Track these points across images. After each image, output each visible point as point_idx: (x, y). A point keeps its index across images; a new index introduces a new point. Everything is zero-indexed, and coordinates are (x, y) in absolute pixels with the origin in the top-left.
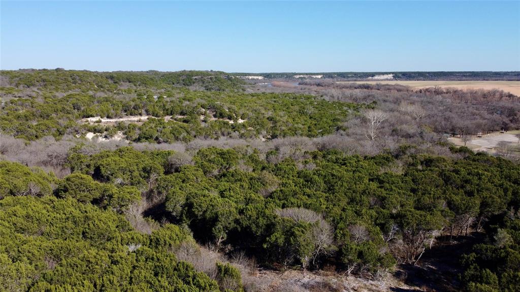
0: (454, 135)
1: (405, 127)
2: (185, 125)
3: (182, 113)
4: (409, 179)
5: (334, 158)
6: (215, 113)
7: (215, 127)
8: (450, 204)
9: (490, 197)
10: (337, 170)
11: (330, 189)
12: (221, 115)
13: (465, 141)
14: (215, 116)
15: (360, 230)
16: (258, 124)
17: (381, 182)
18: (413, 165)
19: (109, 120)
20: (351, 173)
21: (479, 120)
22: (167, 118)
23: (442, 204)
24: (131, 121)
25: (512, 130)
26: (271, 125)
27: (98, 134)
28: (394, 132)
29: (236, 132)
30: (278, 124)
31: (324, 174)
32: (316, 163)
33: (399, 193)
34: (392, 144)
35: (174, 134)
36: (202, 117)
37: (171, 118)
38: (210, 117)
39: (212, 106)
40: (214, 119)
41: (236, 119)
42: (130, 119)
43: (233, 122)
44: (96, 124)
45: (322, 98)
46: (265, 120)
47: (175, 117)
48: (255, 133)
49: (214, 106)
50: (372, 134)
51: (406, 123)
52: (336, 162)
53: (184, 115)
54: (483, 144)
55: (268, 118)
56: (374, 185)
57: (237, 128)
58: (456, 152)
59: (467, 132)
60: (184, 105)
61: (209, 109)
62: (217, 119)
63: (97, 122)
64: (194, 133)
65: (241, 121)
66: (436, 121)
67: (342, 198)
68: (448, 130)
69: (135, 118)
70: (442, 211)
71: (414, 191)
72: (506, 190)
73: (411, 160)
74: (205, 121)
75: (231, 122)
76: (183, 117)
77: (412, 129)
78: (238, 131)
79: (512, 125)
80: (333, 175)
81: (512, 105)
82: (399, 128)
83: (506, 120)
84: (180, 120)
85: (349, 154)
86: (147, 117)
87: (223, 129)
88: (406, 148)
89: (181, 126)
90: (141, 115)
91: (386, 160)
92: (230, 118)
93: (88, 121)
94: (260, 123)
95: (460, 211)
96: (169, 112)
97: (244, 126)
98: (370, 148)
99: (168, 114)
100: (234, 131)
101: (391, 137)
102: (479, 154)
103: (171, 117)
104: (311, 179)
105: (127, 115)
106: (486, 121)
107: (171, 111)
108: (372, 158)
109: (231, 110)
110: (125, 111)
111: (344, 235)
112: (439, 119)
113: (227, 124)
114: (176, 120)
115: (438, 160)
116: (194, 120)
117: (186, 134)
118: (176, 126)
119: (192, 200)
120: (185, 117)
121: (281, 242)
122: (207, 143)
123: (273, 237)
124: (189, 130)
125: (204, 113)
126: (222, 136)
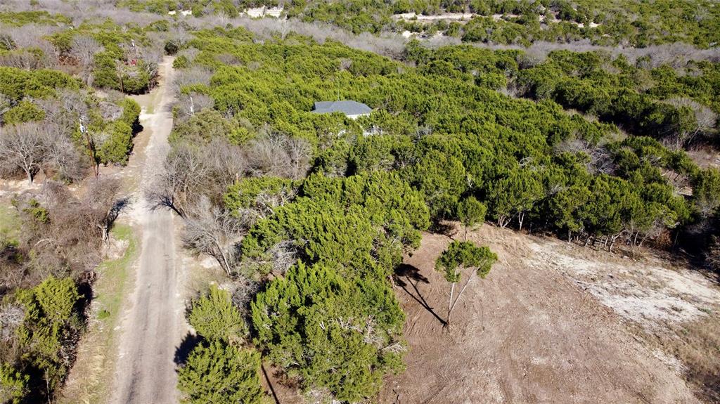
2: (521, 26)
3: (516, 12)
6: (558, 13)
7: (559, 30)
12: (568, 17)
14: (558, 17)
16: (618, 30)
19: (425, 17)
22: (496, 17)
24: (451, 19)
26: (637, 33)
27: (416, 33)
29: (587, 39)
30: (648, 32)
35: (506, 36)
36: (541, 18)
37: (501, 17)
38: (553, 19)
39: (555, 3)
40: (556, 21)
41: (586, 24)
42: (450, 17)
43: (583, 27)
44: (412, 22)
46: (628, 25)
47: (507, 16)
48: (613, 41)
49: (558, 4)
53: (517, 14)
55: (633, 24)
57: (588, 34)
61: (551, 7)
62: (560, 20)
63: (412, 19)
64: (530, 37)
65: (593, 25)
69: (457, 16)
74: (545, 22)
75: (581, 26)
76: (515, 16)
78: (589, 37)
84: (513, 20)
86: (471, 15)
87: (569, 34)
89: (516, 27)
90: (463, 12)
92: (579, 21)
93: (401, 18)
94: (621, 28)
96: (499, 9)
97: (598, 31)
99: (497, 12)
100: (584, 38)
103: (501, 15)
105: (446, 12)
107: (502, 9)
109: (582, 10)
110: (445, 7)
113: (575, 28)
114: (507, 20)
116: (531, 21)
117: (521, 38)
118: (509, 27)
119: (563, 88)
120: (520, 16)
121: (660, 121)
122: (554, 47)
123: (652, 117)
124: (525, 33)
125: (543, 12)
126: (566, 44)
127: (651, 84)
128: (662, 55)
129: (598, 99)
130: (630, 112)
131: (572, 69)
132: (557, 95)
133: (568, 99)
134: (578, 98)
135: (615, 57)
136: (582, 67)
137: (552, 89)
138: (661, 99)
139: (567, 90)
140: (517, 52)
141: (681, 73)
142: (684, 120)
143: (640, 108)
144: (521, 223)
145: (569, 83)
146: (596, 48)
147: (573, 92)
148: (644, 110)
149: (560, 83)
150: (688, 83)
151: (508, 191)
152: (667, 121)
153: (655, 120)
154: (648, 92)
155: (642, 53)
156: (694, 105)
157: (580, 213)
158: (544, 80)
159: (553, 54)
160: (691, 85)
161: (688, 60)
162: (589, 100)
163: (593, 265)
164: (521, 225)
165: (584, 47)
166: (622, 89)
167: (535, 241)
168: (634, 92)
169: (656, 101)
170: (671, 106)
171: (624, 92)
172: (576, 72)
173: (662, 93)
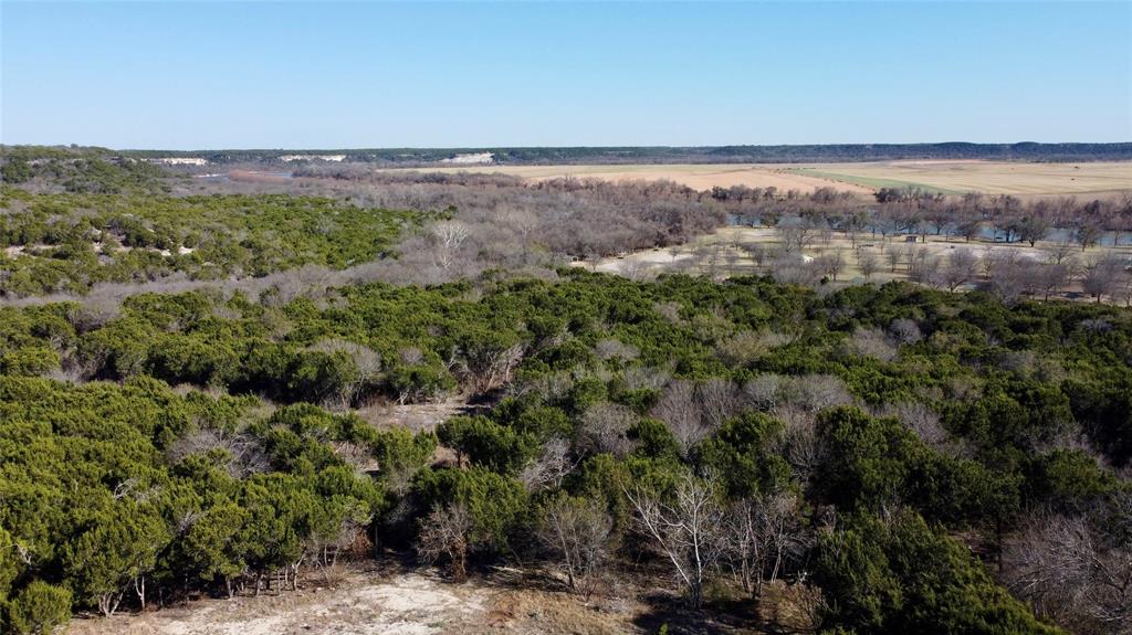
1: (499, 246)
2: (64, 263)
3: (48, 240)
4: (486, 305)
6: (124, 237)
7: (132, 263)
12: (141, 241)
14: (125, 243)
16: (224, 255)
17: (446, 311)
21: (623, 232)
22: (13, 251)
25: (673, 245)
26: (251, 256)
28: (483, 255)
29: (181, 271)
30: (266, 254)
34: (473, 271)
35: (40, 281)
36: (97, 247)
37: (24, 251)
38: (118, 246)
39: (115, 222)
40: (123, 249)
41: (174, 249)
43: (169, 254)
45: (349, 203)
46: (236, 246)
47: (34, 249)
48: (220, 271)
49: (120, 223)
50: (444, 261)
51: (504, 239)
53: (52, 242)
55: (242, 244)
57: (179, 264)
58: (566, 274)
60: (49, 221)
61: (109, 228)
62: (130, 248)
64: (85, 278)
65: (185, 251)
66: (554, 235)
68: (572, 250)
74: (105, 253)
75: (166, 253)
76: (50, 247)
77: (513, 249)
78: (183, 269)
79: (672, 238)
82: (488, 248)
83: (664, 230)
84: (46, 254)
87: (150, 268)
89: (55, 265)
91: (459, 289)
92: (161, 246)
94: (227, 252)
96: (16, 238)
97: (194, 259)
99: (12, 243)
100: (176, 270)
101: (476, 262)
102: (596, 275)
103: (22, 248)
104: (343, 316)
106: (632, 231)
107: (21, 237)
108: (438, 288)
109: (161, 230)
112: (558, 231)
113: (158, 257)
114: (34, 254)
115: (533, 283)
116: (79, 253)
117: (68, 281)
118: (41, 265)
119: (161, 353)
120: (58, 247)
121: (313, 376)
122: (130, 289)
123: (301, 372)
124: (74, 272)
125: (99, 238)
126: (150, 282)
127: (288, 327)
128: (293, 284)
129: (220, 361)
130: (270, 371)
131: (169, 320)
132: (153, 365)
133: (172, 368)
134: (190, 363)
135: (228, 294)
136: (182, 315)
137: (143, 358)
138: (307, 346)
139: (168, 356)
140: (66, 306)
141: (323, 306)
142: (343, 369)
143: (282, 363)
144: (142, 595)
145: (167, 343)
146: (199, 284)
147: (178, 357)
148: (289, 364)
149: (153, 346)
150: (337, 318)
151: (105, 550)
152: (322, 375)
153: (306, 376)
154: (286, 338)
155: (265, 284)
156: (350, 347)
157: (235, 547)
158: (126, 346)
159: (130, 302)
160: (338, 320)
161: (325, 288)
162: (206, 365)
163: (276, 620)
164: (142, 599)
165: (179, 285)
166: (250, 340)
167: (174, 618)
168: (269, 342)
169: (301, 350)
170: (322, 354)
171: (253, 345)
172: (176, 324)
173: (307, 337)
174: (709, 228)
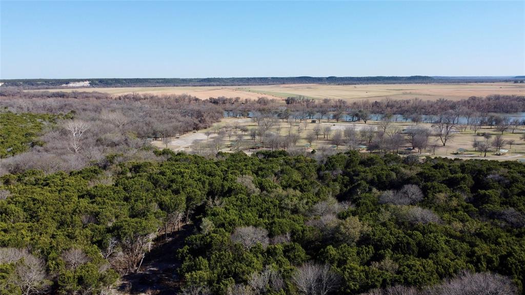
0: (156, 138)
1: (109, 136)
4: (120, 188)
5: (32, 179)
8: (161, 205)
9: (193, 191)
10: (39, 193)
11: (33, 216)
13: (166, 143)
15: (76, 255)
17: (92, 197)
18: (122, 173)
20: (57, 193)
21: (175, 123)
23: (154, 207)
25: (202, 129)
28: (99, 142)
31: (22, 200)
32: (10, 189)
33: (112, 205)
34: (98, 155)
45: (7, 110)
50: (75, 147)
51: (110, 131)
52: (36, 183)
54: (182, 144)
56: (84, 202)
58: (160, 154)
59: (167, 135)
66: (138, 127)
67: (49, 224)
68: (150, 135)
70: (155, 213)
71: (126, 199)
72: (203, 183)
73: (119, 168)
77: (116, 137)
79: (201, 125)
80: (34, 200)
81: (199, 108)
82: (103, 137)
83: (196, 121)
85: (51, 173)
88: (113, 157)
91: (94, 172)
95: (171, 210)
98: (75, 162)
101: (97, 148)
102: (179, 154)
104: (6, 209)
106: (181, 123)
108: (79, 173)
111: (57, 264)
112: (141, 124)
115: (145, 165)
174: (217, 119)
